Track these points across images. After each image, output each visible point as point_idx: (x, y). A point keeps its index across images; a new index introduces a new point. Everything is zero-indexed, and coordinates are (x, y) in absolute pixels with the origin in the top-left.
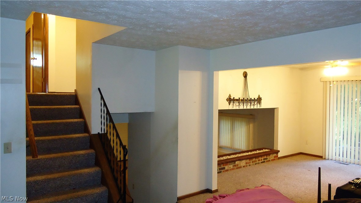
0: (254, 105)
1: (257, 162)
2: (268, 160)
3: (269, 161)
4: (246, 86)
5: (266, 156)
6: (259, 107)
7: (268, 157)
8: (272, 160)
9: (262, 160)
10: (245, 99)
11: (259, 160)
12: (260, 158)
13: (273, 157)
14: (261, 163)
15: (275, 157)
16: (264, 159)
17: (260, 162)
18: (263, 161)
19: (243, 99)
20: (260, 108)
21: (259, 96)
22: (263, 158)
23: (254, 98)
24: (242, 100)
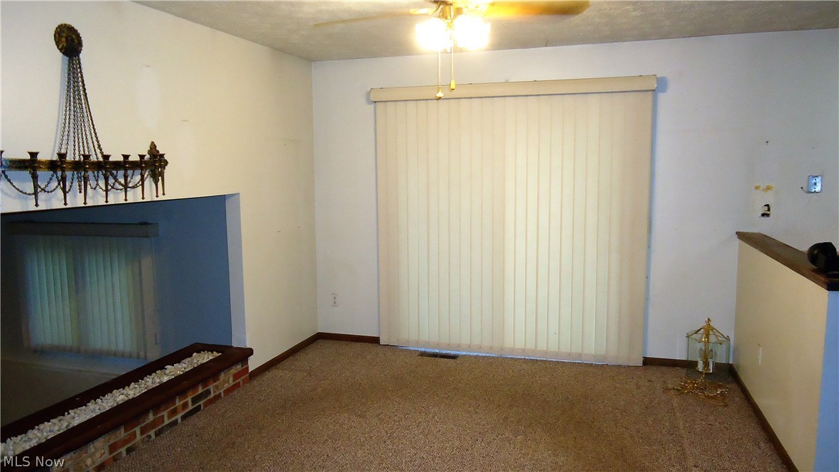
0: (126, 187)
1: (167, 422)
2: (212, 395)
3: (218, 397)
4: (76, 91)
5: (205, 386)
6: (150, 196)
7: (211, 387)
8: (228, 391)
9: (185, 405)
10: (69, 158)
11: (174, 412)
12: (177, 400)
13: (231, 379)
14: (184, 418)
15: (236, 376)
16: (194, 401)
17: (179, 416)
18: (190, 407)
19: (55, 158)
20: (161, 198)
21: (153, 146)
22: (189, 399)
23: (126, 157)
24: (52, 166)
